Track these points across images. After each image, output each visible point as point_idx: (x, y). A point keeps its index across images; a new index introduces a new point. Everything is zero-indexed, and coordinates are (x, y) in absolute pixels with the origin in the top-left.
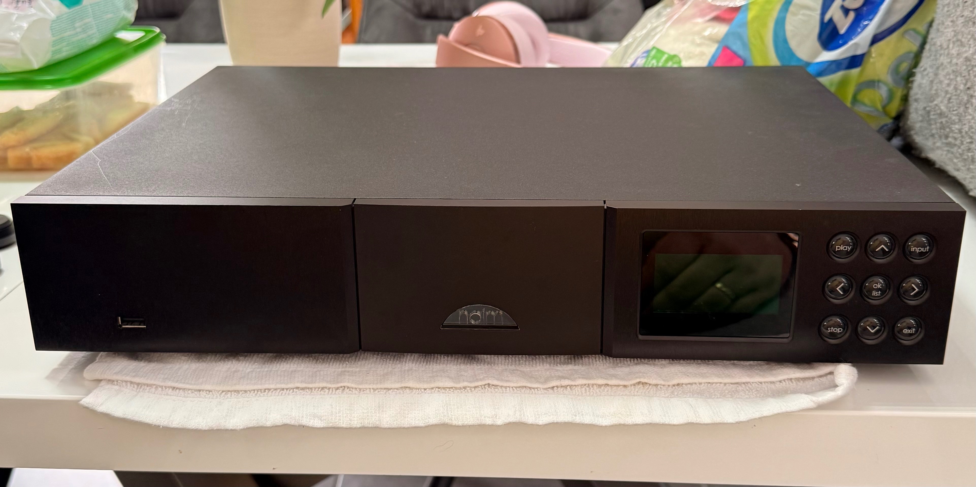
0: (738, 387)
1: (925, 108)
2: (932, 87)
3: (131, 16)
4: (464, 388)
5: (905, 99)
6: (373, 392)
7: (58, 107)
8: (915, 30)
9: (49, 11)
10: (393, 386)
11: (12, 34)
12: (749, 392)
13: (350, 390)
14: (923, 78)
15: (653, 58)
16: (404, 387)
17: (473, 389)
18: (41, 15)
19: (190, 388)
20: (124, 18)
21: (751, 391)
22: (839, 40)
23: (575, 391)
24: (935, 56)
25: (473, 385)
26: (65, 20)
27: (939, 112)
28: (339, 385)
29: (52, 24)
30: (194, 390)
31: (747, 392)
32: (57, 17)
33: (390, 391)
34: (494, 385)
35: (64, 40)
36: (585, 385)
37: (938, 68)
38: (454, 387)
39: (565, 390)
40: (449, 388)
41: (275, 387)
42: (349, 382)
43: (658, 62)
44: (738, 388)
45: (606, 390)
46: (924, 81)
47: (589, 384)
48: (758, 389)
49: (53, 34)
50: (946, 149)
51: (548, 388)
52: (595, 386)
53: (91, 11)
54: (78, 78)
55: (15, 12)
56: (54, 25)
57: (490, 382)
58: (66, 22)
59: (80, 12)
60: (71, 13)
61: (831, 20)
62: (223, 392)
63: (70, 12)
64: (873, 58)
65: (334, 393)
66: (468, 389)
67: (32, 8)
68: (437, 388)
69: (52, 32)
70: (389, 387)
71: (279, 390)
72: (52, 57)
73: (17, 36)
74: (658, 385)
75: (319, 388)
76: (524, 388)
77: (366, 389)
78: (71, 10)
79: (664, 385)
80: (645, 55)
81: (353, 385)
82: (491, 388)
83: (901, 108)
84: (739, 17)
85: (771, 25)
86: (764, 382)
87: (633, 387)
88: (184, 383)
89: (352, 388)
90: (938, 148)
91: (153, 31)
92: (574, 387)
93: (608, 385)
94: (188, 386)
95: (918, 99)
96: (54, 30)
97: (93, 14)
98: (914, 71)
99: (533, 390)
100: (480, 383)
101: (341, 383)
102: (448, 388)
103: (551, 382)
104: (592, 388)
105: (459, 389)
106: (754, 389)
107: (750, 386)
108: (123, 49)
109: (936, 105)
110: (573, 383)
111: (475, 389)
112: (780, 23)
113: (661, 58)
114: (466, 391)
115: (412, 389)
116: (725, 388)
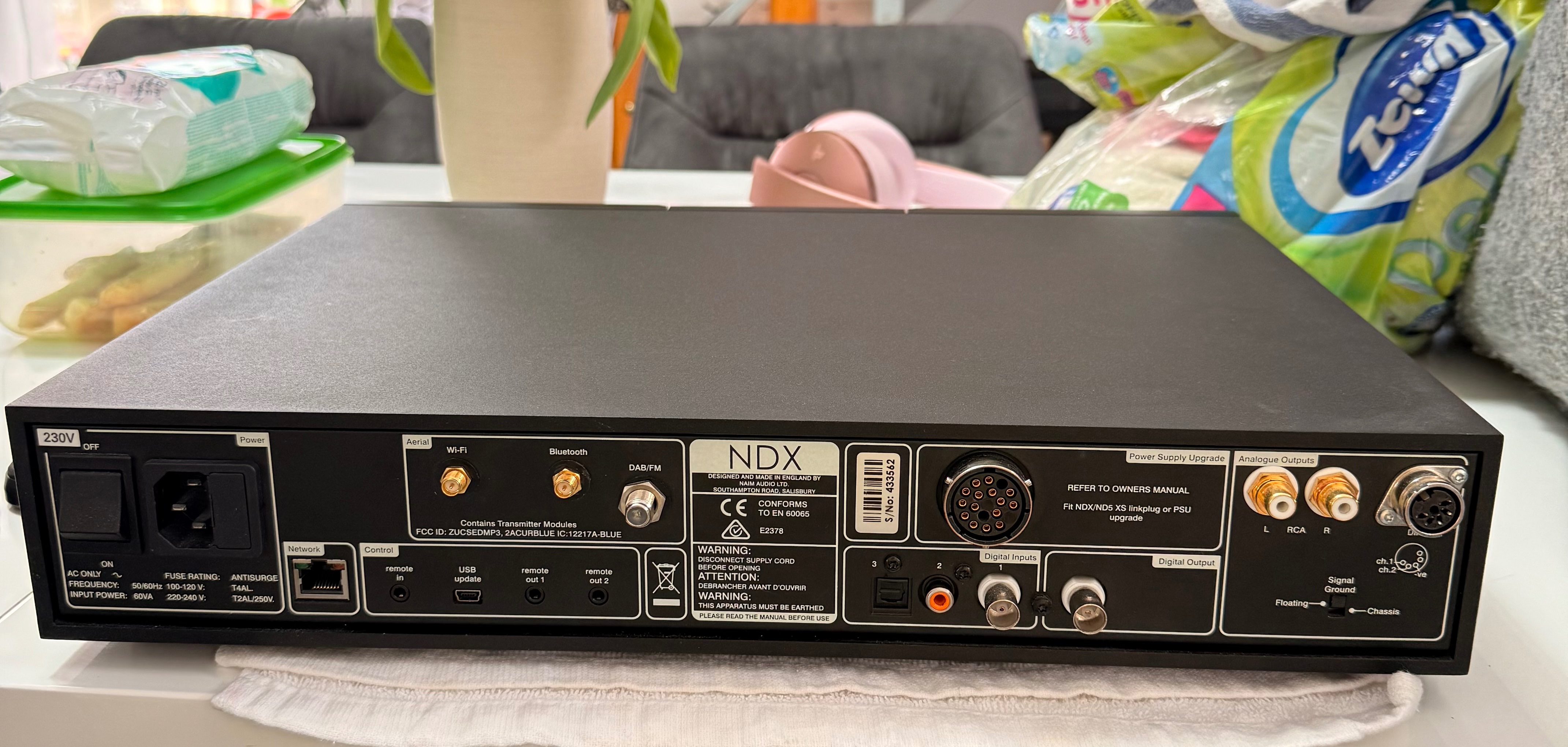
0: (1235, 704)
1: (1505, 283)
2: (1518, 252)
3: (304, 119)
4: (807, 695)
5: (1467, 269)
6: (665, 697)
7: (192, 248)
8: (1485, 168)
9: (185, 106)
10: (697, 690)
11: (130, 138)
12: (1255, 713)
13: (629, 694)
14: (1499, 236)
15: (1084, 196)
16: (714, 692)
17: (822, 698)
18: (173, 111)
19: (380, 685)
20: (293, 123)
21: (1257, 711)
22: (1372, 180)
23: (982, 705)
24: (1522, 204)
25: (822, 691)
26: (209, 120)
27: (1529, 289)
28: (612, 686)
29: (189, 126)
30: (387, 687)
31: (1252, 713)
32: (197, 116)
33: (691, 697)
34: (854, 693)
35: (206, 149)
36: (997, 696)
37: (1527, 223)
38: (792, 694)
39: (965, 703)
40: (784, 695)
41: (513, 686)
42: (627, 681)
43: (1091, 203)
44: (1236, 707)
45: (1030, 706)
46: (1503, 243)
47: (1002, 696)
48: (1268, 709)
49: (190, 141)
50: (1539, 345)
51: (940, 700)
52: (1012, 699)
53: (246, 109)
54: (224, 207)
55: (136, 106)
56: (192, 127)
57: (850, 688)
58: (210, 124)
59: (230, 110)
60: (217, 111)
61: (1358, 150)
62: (431, 691)
63: (216, 109)
64: (1420, 205)
65: (604, 697)
66: (814, 696)
67: (160, 101)
68: (764, 694)
69: (189, 137)
70: (690, 692)
71: (519, 691)
72: (187, 174)
73: (137, 142)
74: (1112, 700)
75: (580, 690)
76: (901, 698)
77: (654, 693)
78: (218, 106)
79: (1120, 700)
80: (1072, 192)
81: (634, 687)
82: (850, 697)
83: (1461, 283)
84: (1219, 140)
85: (1267, 156)
86: (1276, 699)
87: (1072, 702)
88: (372, 676)
89: (633, 691)
90: (1524, 344)
91: (335, 141)
92: (981, 699)
93: (1033, 697)
94: (377, 682)
95: (1493, 269)
96: (192, 134)
97: (249, 114)
98: (1482, 227)
99: (915, 702)
100: (831, 689)
101: (616, 682)
102: (782, 695)
103: (944, 690)
104: (1008, 702)
105: (798, 697)
106: (1261, 709)
107: (1256, 705)
108: (290, 167)
109: (1526, 279)
110: (979, 694)
111: (824, 697)
112: (1281, 153)
113: (1097, 197)
114: (810, 699)
115: (726, 695)
116: (1216, 706)
